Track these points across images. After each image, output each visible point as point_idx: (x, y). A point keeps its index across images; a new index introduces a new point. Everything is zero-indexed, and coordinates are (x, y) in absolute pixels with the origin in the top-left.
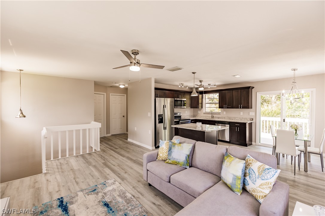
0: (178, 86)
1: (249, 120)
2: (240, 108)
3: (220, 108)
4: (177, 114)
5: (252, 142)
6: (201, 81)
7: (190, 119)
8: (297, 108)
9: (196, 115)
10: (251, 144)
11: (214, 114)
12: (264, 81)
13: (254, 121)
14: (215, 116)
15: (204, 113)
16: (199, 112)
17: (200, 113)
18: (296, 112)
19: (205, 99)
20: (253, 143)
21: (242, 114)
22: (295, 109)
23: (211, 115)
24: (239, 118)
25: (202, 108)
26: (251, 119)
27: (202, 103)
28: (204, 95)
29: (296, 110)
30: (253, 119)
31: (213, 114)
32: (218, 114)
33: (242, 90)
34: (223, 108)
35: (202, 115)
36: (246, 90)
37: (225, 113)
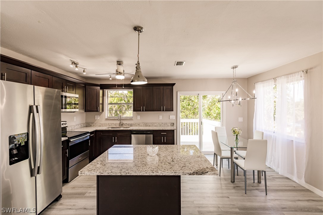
1: (169, 125)
2: (163, 110)
7: (88, 133)
9: (92, 123)
11: (123, 119)
14: (125, 122)
15: (107, 119)
16: (98, 118)
17: (99, 118)
19: (108, 97)
21: (161, 119)
23: (118, 122)
24: (158, 124)
25: (103, 111)
27: (103, 104)
28: (106, 91)
32: (129, 119)
33: (165, 88)
34: (140, 111)
35: (104, 122)
37: (139, 117)
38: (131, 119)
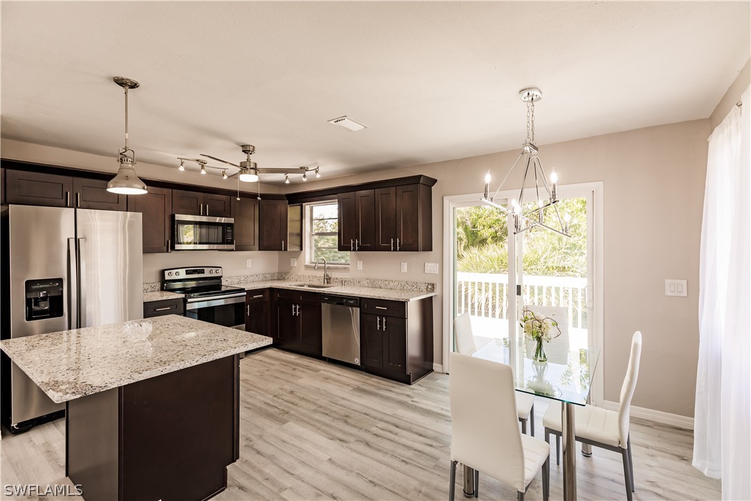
0: (176, 167)
1: (423, 287)
2: (395, 250)
3: (341, 248)
4: (203, 272)
5: (433, 362)
6: (247, 150)
7: (243, 290)
8: (570, 248)
9: (287, 273)
10: (428, 367)
11: (337, 268)
12: (462, 161)
13: (437, 292)
14: (333, 275)
15: (310, 267)
16: (295, 263)
17: (296, 265)
18: (569, 259)
19: (311, 219)
20: (436, 366)
21: (405, 270)
22: (566, 251)
23: (321, 274)
24: (396, 283)
25: (301, 249)
26: (430, 287)
27: (301, 234)
28: (307, 207)
29: (567, 253)
30: (433, 285)
31: (329, 268)
32: (342, 269)
33: (400, 189)
35: (302, 271)
36: (410, 188)
37: (360, 265)
38: (345, 268)
